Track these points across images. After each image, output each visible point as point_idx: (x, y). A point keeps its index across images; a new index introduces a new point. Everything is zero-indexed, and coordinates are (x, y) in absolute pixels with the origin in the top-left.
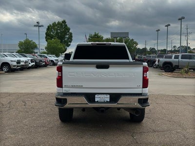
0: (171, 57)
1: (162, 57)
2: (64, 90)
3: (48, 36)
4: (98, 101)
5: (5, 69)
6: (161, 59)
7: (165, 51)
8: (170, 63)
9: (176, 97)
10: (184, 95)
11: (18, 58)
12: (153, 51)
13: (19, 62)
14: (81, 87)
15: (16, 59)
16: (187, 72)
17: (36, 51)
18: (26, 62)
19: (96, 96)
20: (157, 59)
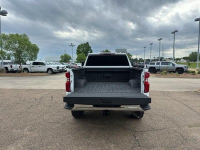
0: (154, 64)
1: (148, 63)
3: (78, 52)
5: (50, 72)
6: (148, 65)
7: (149, 60)
8: (154, 68)
9: (163, 93)
10: (168, 91)
11: (58, 66)
12: (141, 60)
13: (58, 68)
15: (56, 66)
16: (166, 74)
17: (71, 61)
18: (63, 67)
20: (145, 65)
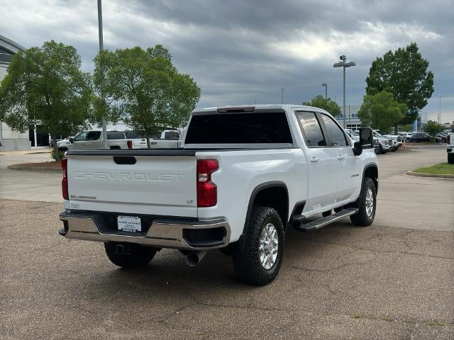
2: (72, 204)
4: (121, 230)
14: (93, 200)
19: (119, 219)
